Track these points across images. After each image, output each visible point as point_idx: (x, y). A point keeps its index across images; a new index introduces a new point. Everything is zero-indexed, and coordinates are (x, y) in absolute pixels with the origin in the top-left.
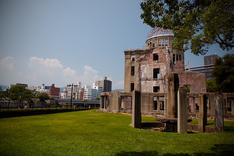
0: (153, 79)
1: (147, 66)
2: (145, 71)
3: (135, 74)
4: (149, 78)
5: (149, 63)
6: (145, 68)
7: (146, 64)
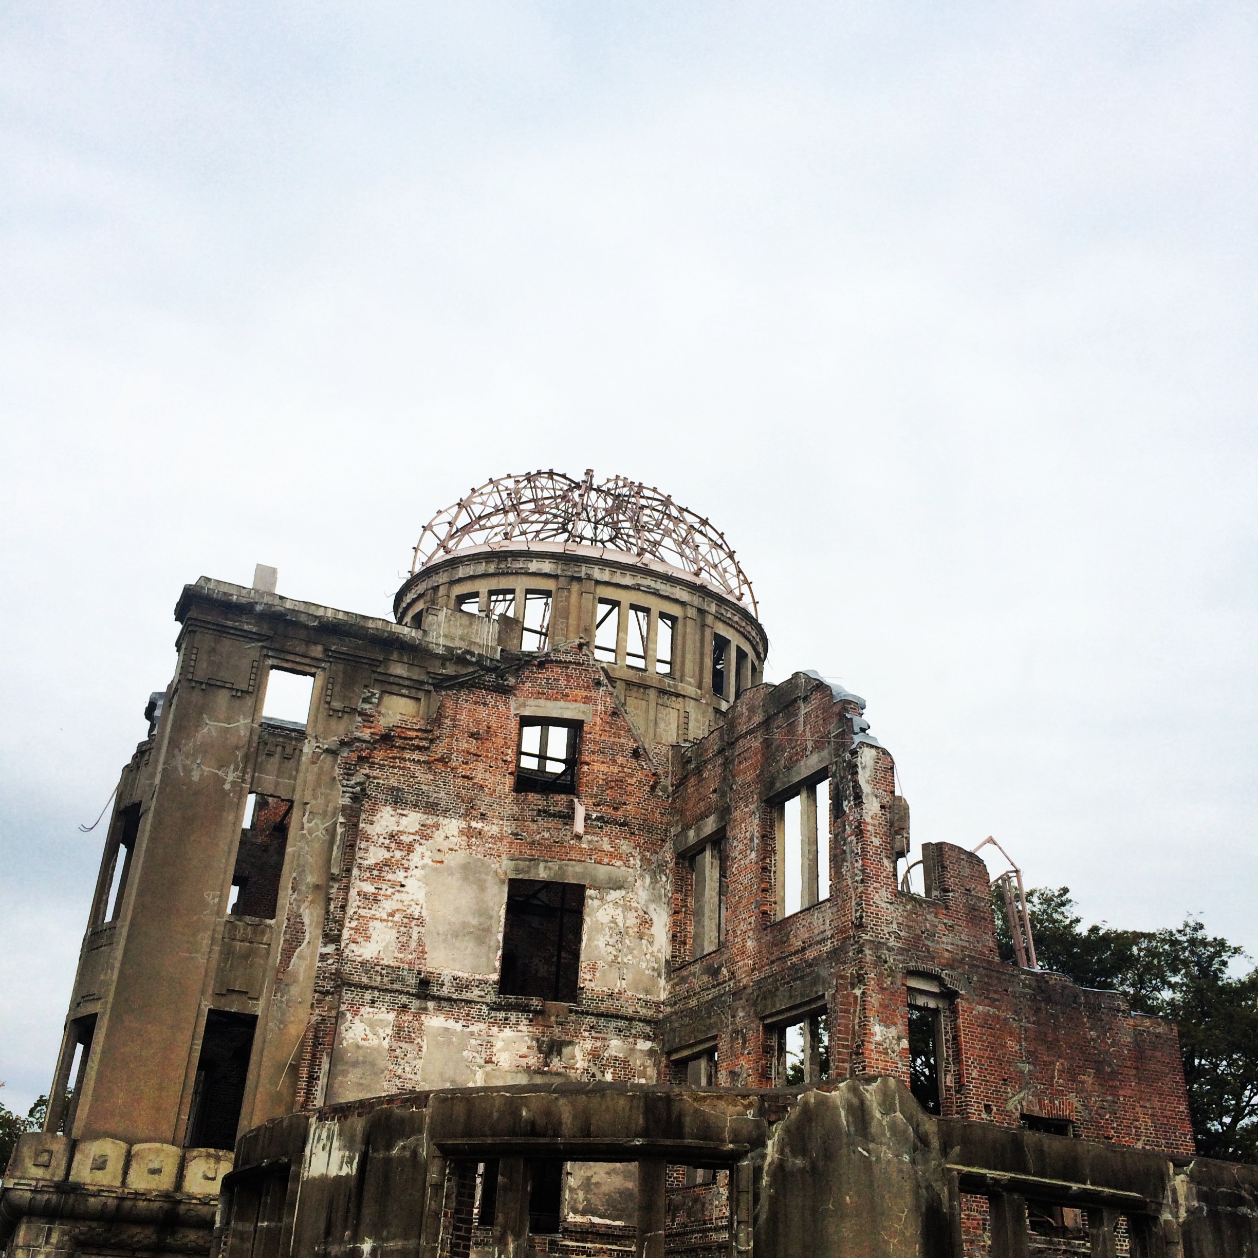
0: (491, 998)
1: (439, 836)
2: (412, 885)
3: (286, 898)
4: (447, 974)
5: (470, 809)
6: (421, 856)
7: (432, 808)
